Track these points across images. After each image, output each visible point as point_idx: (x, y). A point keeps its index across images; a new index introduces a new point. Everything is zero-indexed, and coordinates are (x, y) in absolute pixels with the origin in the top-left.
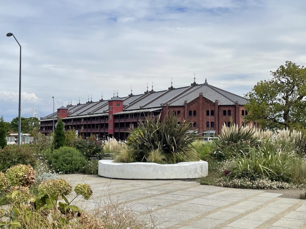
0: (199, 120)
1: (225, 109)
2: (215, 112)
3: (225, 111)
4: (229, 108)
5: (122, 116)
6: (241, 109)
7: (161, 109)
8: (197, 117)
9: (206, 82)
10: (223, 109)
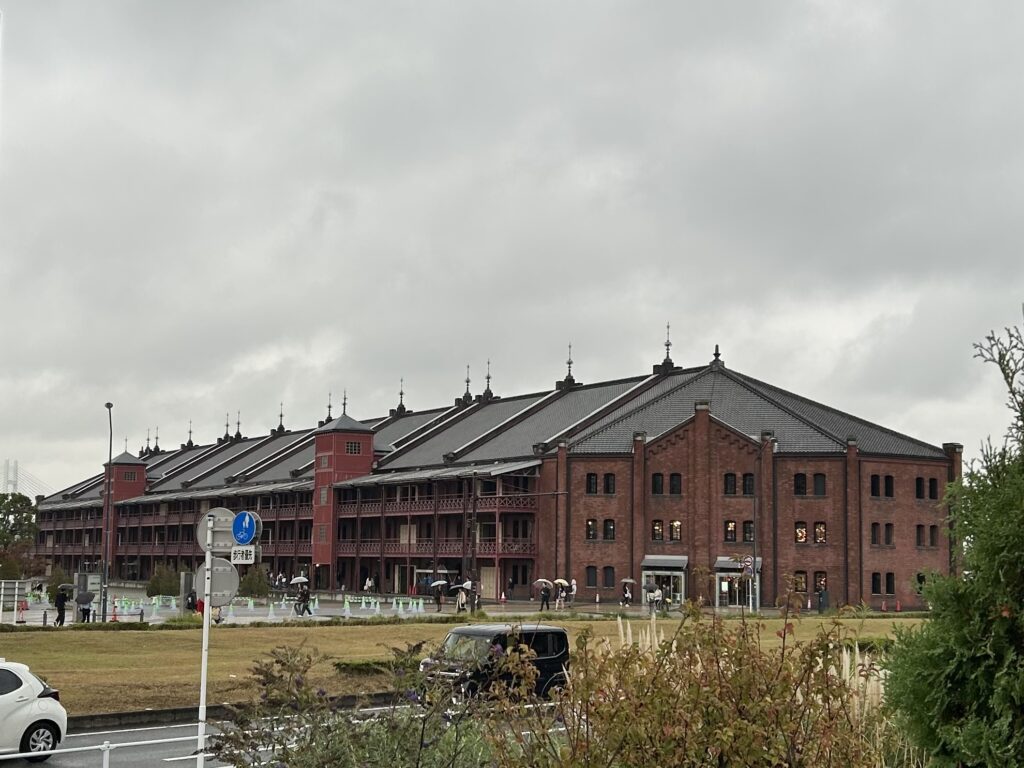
0: (695, 512)
1: (801, 470)
2: (760, 483)
3: (800, 479)
4: (819, 464)
5: (371, 493)
6: (869, 468)
7: (534, 467)
8: (686, 500)
9: (717, 360)
10: (792, 467)
